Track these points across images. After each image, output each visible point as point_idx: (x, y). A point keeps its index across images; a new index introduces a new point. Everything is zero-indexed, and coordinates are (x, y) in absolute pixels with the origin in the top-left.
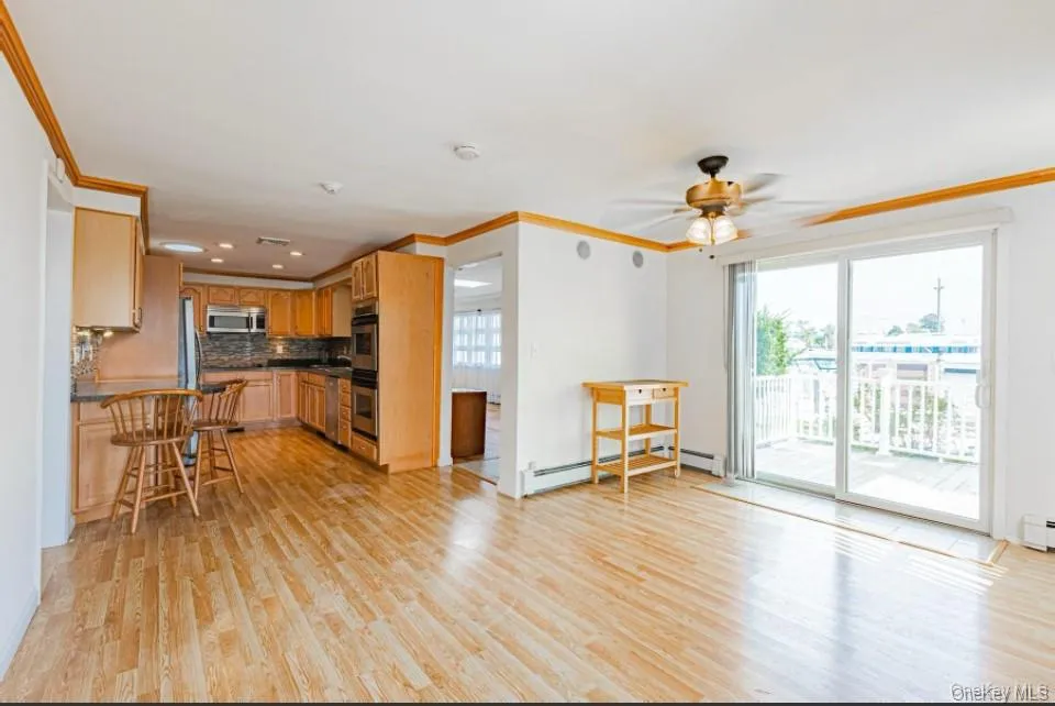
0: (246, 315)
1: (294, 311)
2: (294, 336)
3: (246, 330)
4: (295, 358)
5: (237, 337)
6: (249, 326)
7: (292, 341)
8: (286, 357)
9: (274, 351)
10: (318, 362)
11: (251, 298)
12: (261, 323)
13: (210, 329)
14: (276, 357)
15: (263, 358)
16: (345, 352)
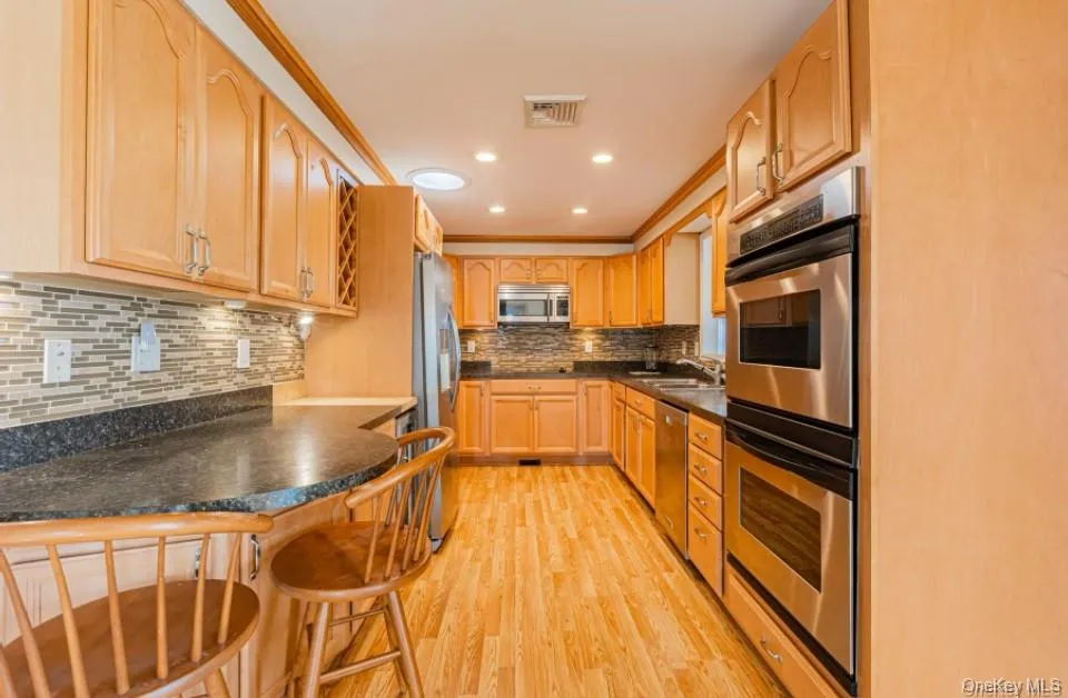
0: (544, 297)
1: (605, 288)
2: (607, 326)
3: (543, 319)
4: (609, 359)
5: (536, 329)
6: (547, 313)
7: (605, 334)
8: (597, 358)
9: (582, 349)
10: (640, 366)
11: (549, 272)
12: (564, 306)
13: (501, 319)
14: (585, 359)
15: (566, 361)
16: (684, 351)
